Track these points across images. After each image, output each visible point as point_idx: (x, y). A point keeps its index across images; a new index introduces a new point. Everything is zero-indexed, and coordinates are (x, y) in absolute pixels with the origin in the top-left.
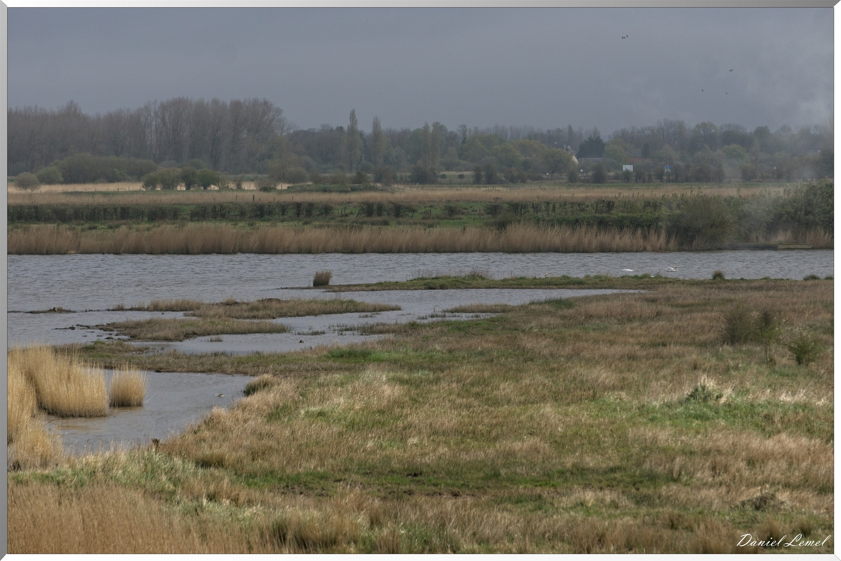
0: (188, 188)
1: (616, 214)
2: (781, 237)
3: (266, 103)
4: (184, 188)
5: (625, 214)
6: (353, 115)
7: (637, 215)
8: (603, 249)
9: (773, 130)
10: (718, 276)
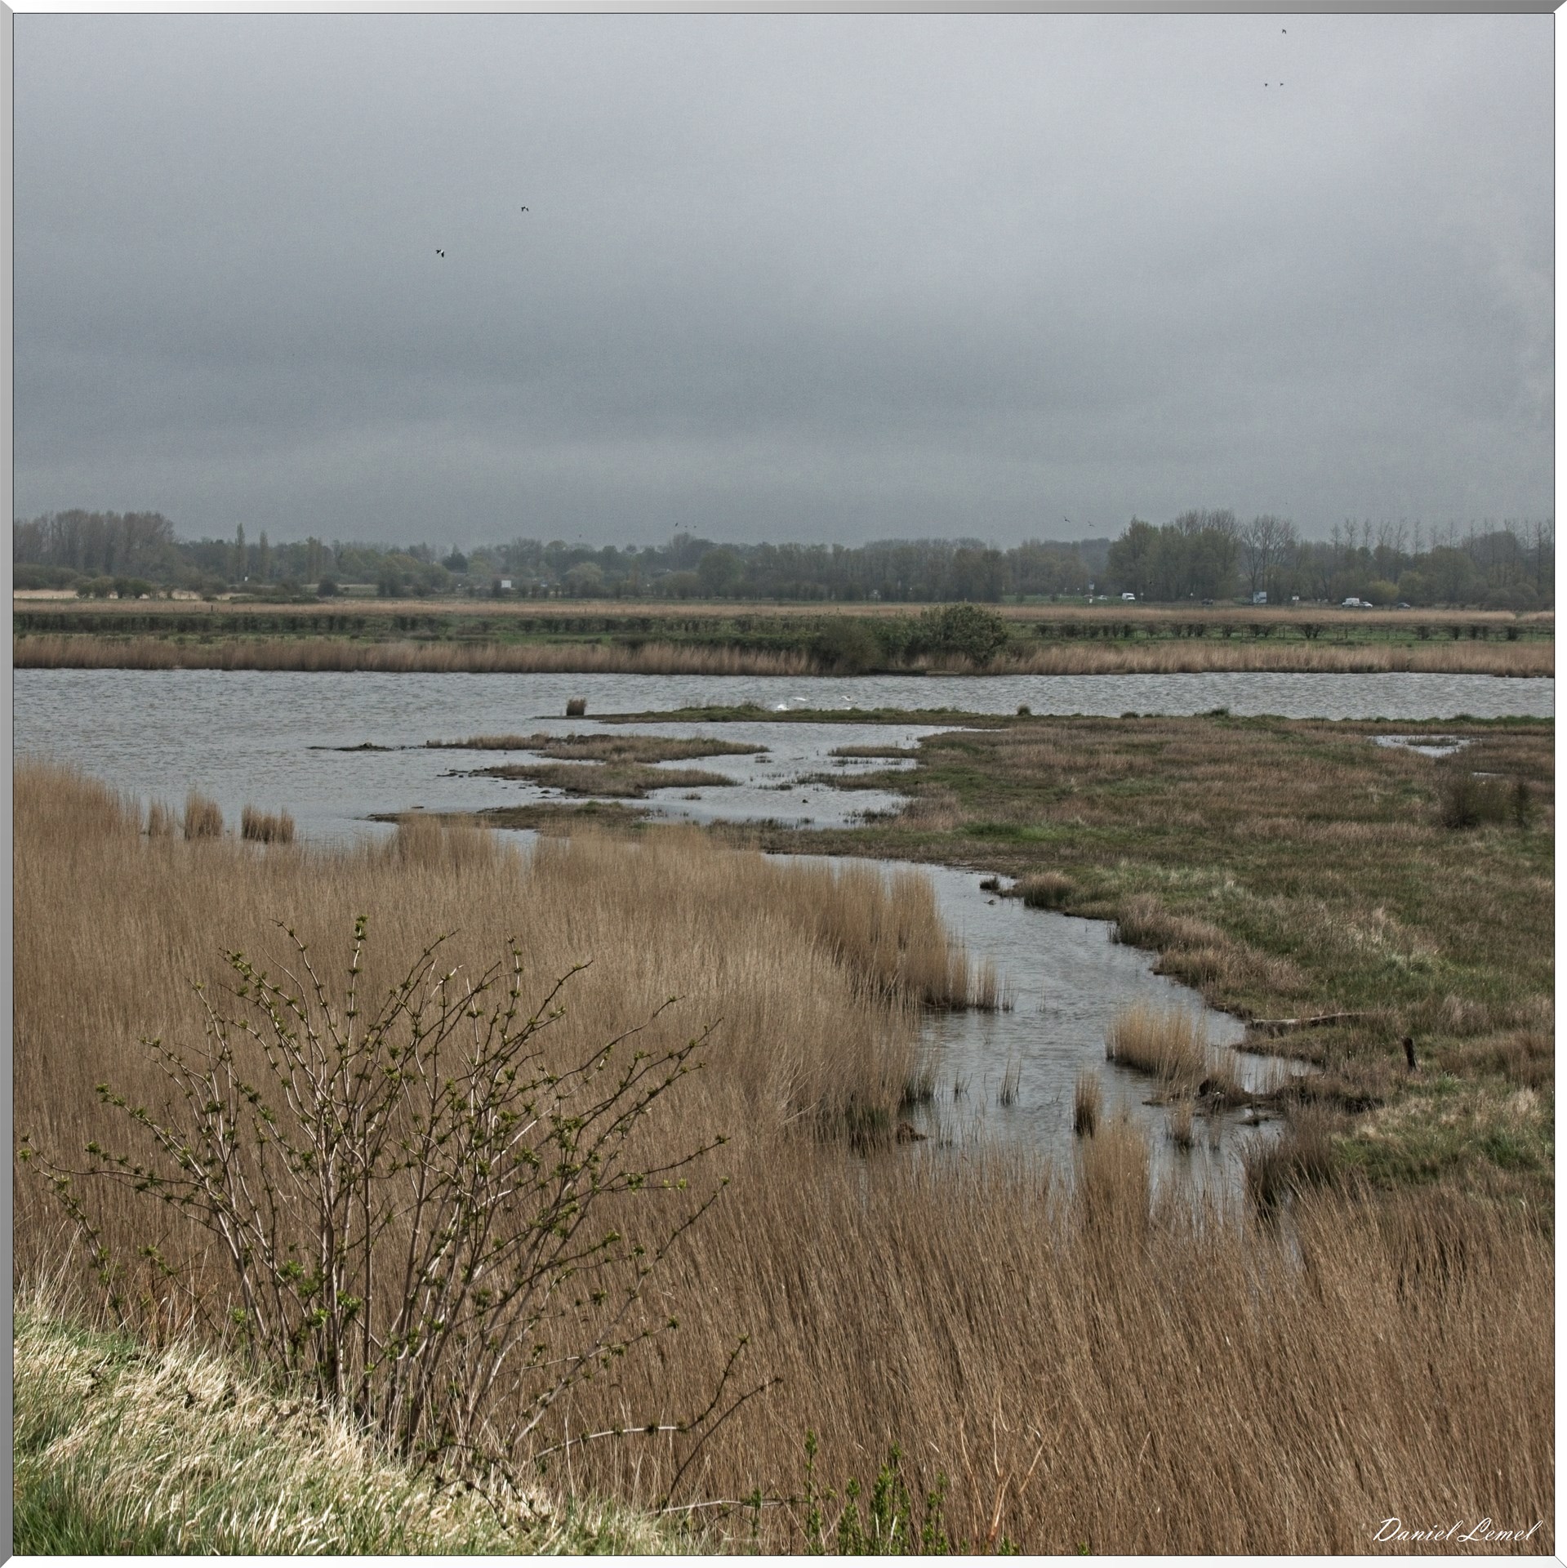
0: (120, 596)
1: (754, 635)
2: (922, 662)
3: (158, 516)
4: (116, 597)
5: (763, 636)
6: (240, 530)
7: (776, 636)
8: (745, 672)
9: (620, 550)
10: (1024, 711)
